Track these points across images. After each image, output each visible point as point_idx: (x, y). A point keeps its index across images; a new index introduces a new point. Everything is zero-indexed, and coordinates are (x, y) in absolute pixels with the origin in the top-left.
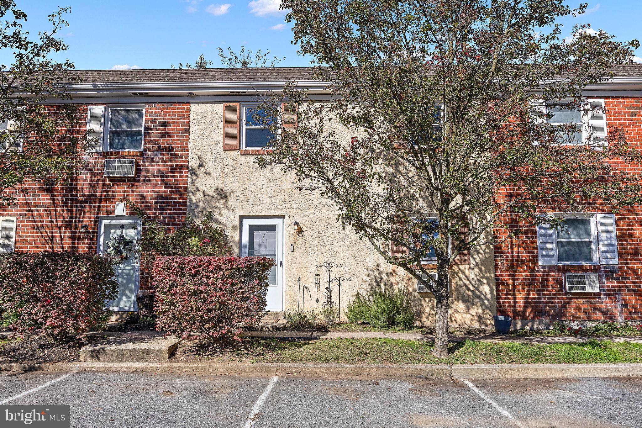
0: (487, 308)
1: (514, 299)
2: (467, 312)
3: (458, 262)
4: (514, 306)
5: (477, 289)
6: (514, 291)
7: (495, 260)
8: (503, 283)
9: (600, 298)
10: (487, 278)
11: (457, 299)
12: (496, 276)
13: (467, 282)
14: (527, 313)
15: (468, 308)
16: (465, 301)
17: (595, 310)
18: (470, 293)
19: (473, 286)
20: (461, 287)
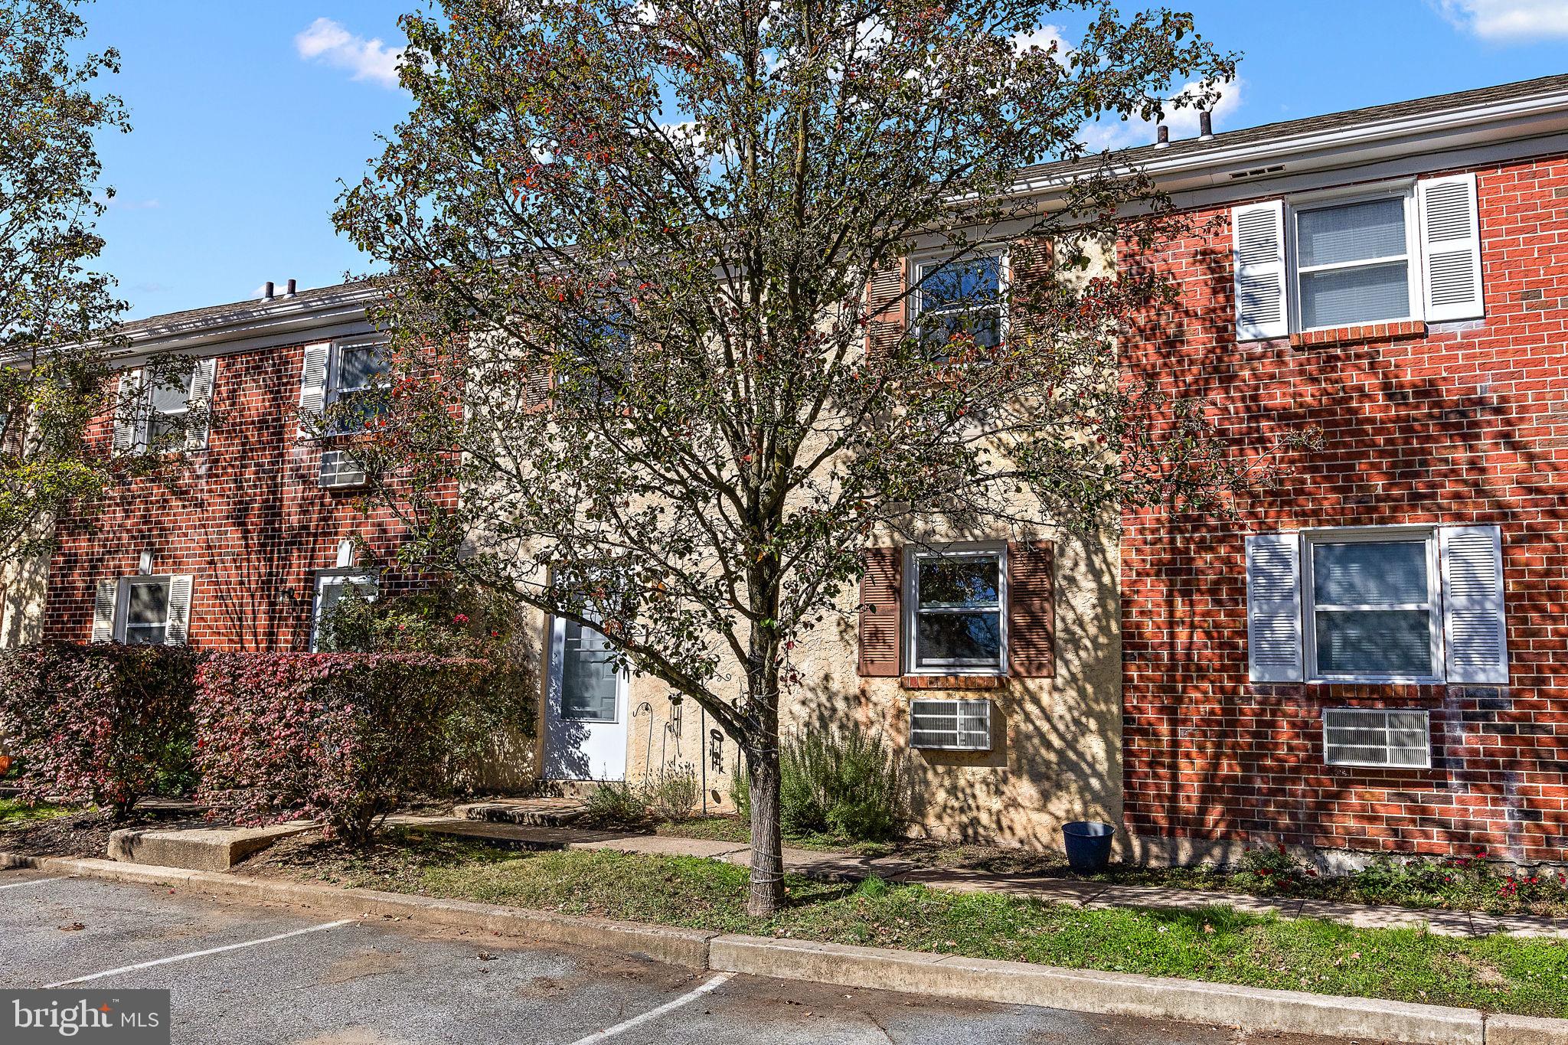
0: (1097, 798)
1: (1174, 777)
2: (1043, 808)
3: (1021, 670)
4: (1173, 799)
5: (1072, 745)
6: (1174, 755)
7: (1124, 668)
8: (1144, 733)
9: (1445, 786)
10: (1100, 717)
11: (1018, 772)
12: (1125, 710)
13: (1045, 727)
14: (1211, 819)
15: (1046, 796)
16: (1036, 778)
17: (1424, 821)
18: (1052, 757)
19: (1061, 737)
20: (1029, 737)
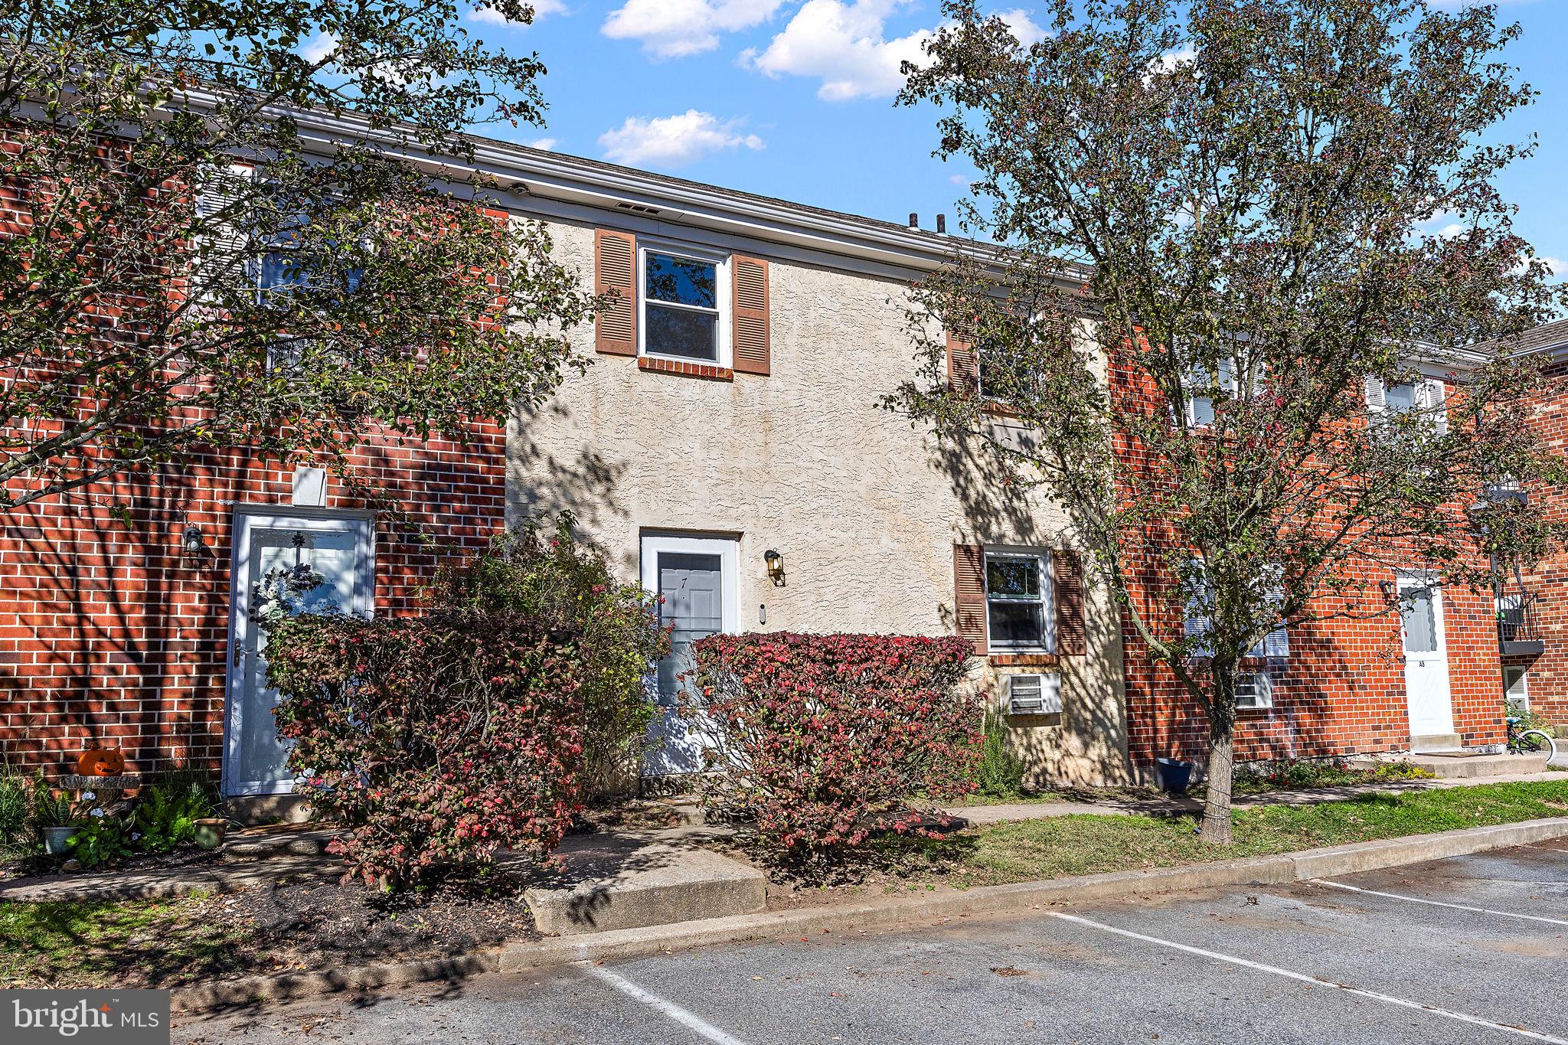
0: (1115, 744)
1: (1154, 724)
2: (1084, 756)
3: (1068, 650)
4: (1154, 739)
5: (1099, 706)
6: (1153, 708)
7: (1125, 648)
8: (1136, 693)
9: (1267, 718)
10: (1113, 684)
11: (1068, 729)
12: (1126, 678)
13: (1083, 693)
14: (1173, 750)
15: (1086, 746)
16: (1081, 732)
17: (1261, 741)
18: (1088, 716)
19: (1093, 701)
20: (1074, 702)
